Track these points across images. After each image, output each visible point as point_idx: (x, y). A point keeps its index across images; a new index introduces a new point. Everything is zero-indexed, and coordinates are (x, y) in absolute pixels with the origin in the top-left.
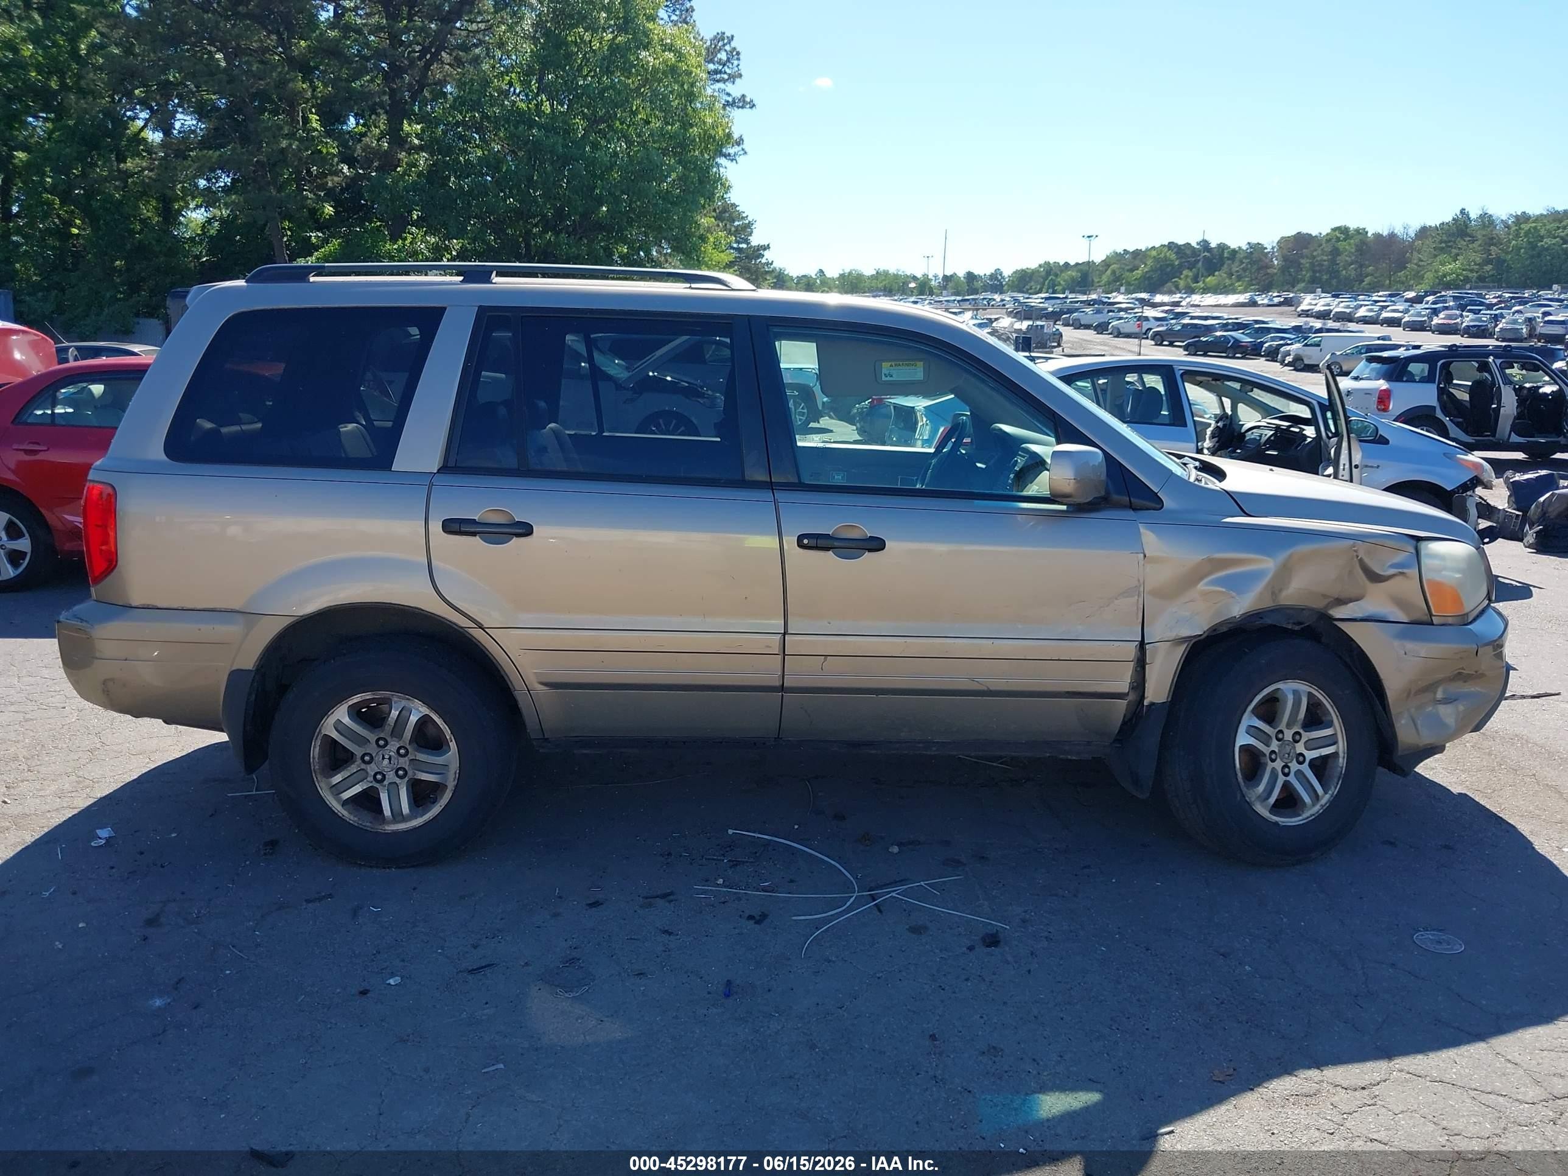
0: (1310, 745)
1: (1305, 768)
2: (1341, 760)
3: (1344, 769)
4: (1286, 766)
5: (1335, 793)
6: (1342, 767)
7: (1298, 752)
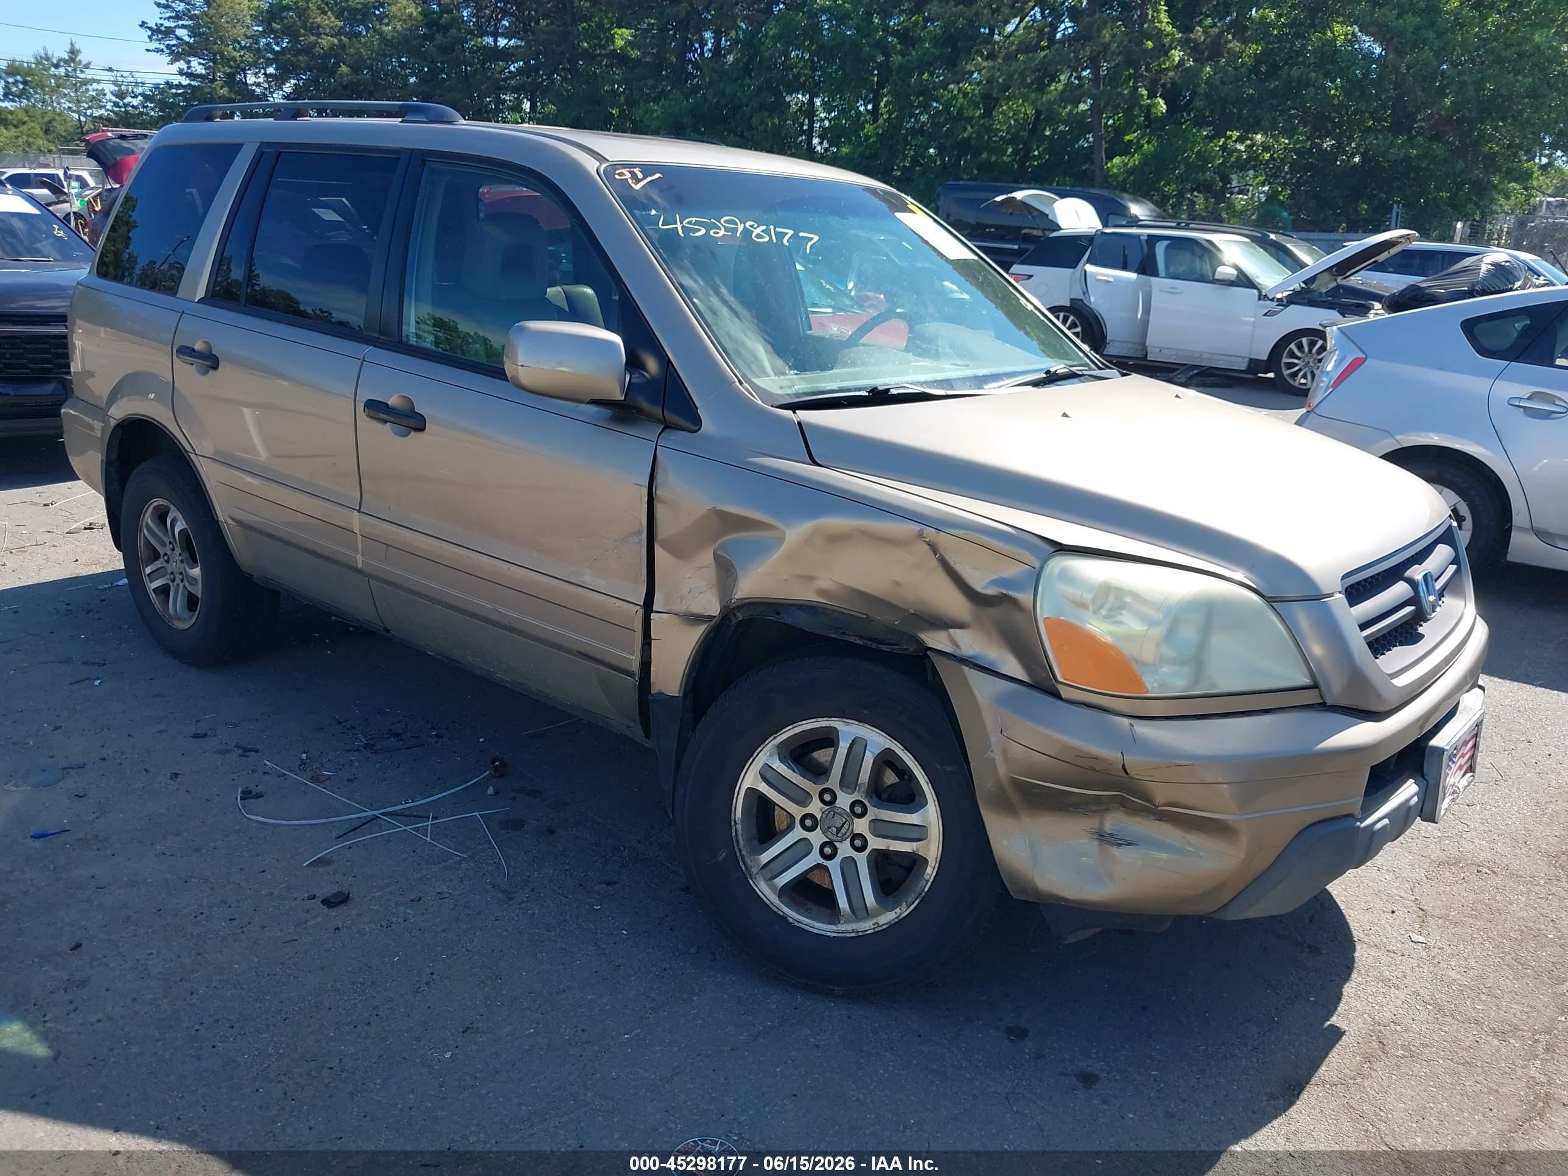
0: (880, 828)
1: (862, 859)
2: (929, 870)
3: (929, 884)
4: (830, 843)
5: (904, 915)
6: (928, 881)
7: (856, 832)
